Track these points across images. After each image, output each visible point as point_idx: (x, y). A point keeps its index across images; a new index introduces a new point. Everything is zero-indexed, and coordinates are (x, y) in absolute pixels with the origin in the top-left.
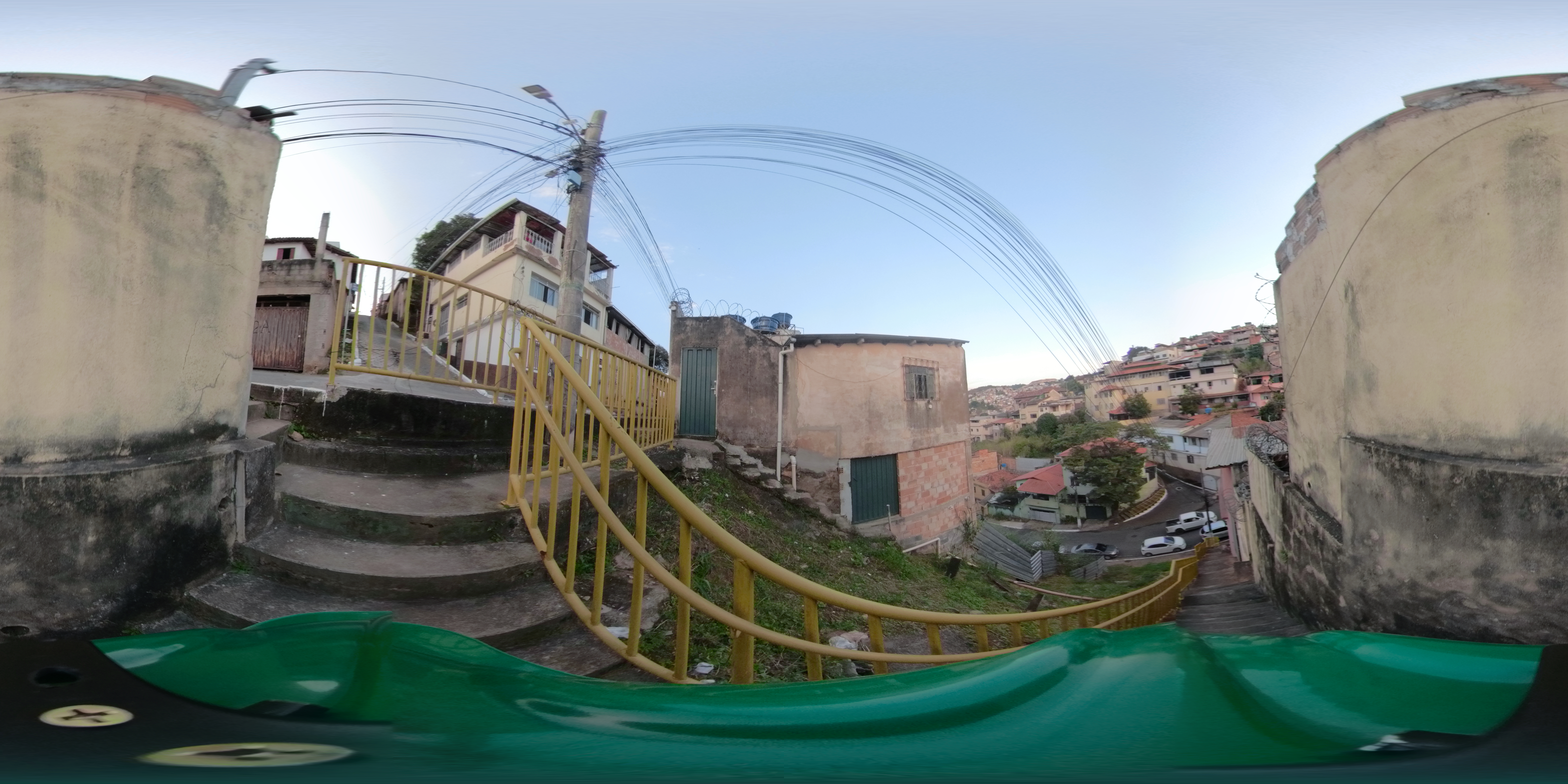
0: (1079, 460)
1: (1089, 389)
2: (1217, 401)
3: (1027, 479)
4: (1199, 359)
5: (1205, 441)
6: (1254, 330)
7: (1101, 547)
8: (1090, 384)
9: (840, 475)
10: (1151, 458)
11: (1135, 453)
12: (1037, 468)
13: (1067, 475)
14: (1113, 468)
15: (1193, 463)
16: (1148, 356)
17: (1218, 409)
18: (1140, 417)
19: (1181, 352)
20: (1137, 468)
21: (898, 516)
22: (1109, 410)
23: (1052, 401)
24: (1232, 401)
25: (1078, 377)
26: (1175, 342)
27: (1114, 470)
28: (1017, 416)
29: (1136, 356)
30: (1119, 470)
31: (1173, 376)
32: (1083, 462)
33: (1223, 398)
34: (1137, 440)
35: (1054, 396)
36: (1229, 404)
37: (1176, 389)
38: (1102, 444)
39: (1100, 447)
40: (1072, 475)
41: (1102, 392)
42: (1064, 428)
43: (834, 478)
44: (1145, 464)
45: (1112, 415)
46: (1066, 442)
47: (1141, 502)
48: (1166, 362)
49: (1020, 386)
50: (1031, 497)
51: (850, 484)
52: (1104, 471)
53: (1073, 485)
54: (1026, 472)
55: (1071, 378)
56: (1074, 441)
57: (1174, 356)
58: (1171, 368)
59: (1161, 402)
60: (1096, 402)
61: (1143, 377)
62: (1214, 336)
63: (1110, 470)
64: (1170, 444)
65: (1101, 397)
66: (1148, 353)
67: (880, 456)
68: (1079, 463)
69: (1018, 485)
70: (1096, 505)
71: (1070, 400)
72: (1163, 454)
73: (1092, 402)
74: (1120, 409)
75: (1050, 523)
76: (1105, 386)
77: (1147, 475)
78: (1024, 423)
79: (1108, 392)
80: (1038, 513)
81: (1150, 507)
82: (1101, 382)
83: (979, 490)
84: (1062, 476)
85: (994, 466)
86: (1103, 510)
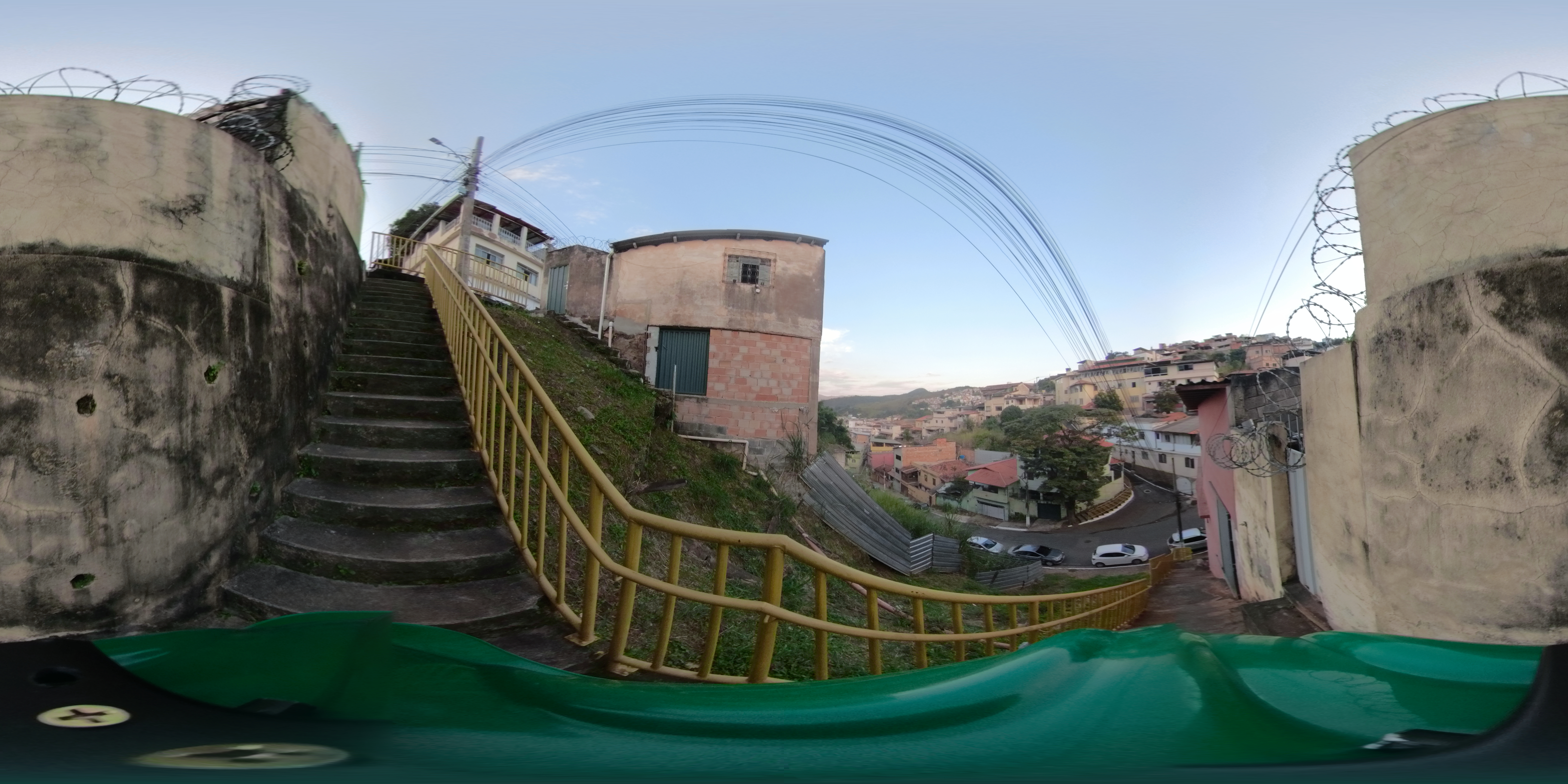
1: (1059, 387)
3: (980, 470)
4: (1178, 360)
7: (1044, 550)
8: (1062, 381)
10: (1117, 454)
11: (1100, 446)
12: (993, 460)
13: (1019, 465)
15: (1165, 462)
19: (1160, 355)
20: (1100, 466)
22: (1078, 406)
23: (1020, 397)
27: (1070, 460)
30: (1077, 461)
31: (1148, 372)
35: (1022, 391)
37: (1151, 386)
38: (1061, 433)
39: (1059, 436)
44: (1110, 460)
47: (1100, 504)
48: (1143, 361)
50: (981, 488)
53: (1025, 478)
54: (980, 464)
55: (1046, 378)
57: (1151, 358)
58: (1147, 368)
59: (1134, 399)
60: (1065, 396)
61: (1117, 373)
64: (1141, 440)
65: (1071, 392)
66: (1126, 356)
67: (689, 329)
69: (970, 476)
70: (1050, 502)
71: (1039, 395)
72: (1133, 452)
73: (1061, 398)
74: (1090, 404)
75: (997, 519)
76: (1075, 381)
77: (1111, 474)
78: (989, 415)
79: (1078, 387)
80: (985, 507)
81: (1112, 510)
82: (1072, 377)
83: (930, 479)
84: (1016, 468)
85: (952, 457)
86: (1057, 509)
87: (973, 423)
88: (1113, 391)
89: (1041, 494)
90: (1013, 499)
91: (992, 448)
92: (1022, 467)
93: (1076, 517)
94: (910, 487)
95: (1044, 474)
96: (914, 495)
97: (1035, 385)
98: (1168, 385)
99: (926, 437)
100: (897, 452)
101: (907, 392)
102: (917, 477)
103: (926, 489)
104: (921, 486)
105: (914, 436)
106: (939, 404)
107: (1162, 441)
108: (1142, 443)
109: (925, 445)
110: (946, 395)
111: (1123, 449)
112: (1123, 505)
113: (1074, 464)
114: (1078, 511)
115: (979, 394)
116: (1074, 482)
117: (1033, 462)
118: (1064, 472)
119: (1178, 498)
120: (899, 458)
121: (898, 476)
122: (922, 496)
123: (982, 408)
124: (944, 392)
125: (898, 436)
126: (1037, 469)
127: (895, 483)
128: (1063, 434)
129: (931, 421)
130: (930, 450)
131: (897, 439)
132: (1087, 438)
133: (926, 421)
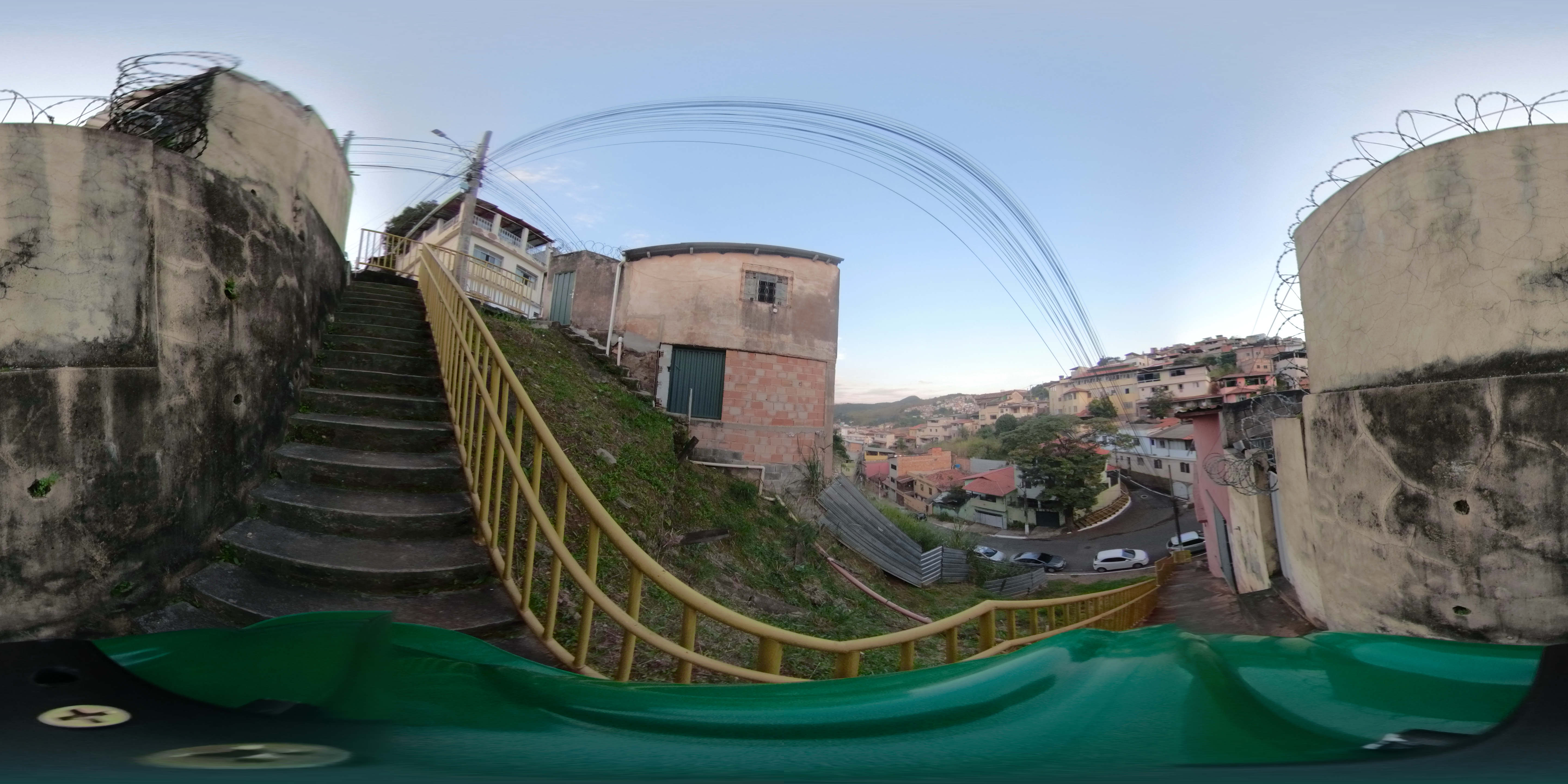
1: (1053, 395)
2: (1188, 405)
3: (977, 479)
4: (1170, 365)
6: (1226, 342)
7: (1045, 558)
10: (1113, 461)
11: (1096, 454)
12: (990, 469)
13: (1018, 474)
14: (1069, 467)
18: (1105, 419)
19: (1152, 360)
20: (1097, 472)
22: (1073, 412)
23: (1014, 404)
25: (1046, 384)
26: (1146, 352)
27: (1069, 470)
29: (1106, 364)
30: (1075, 470)
31: (1141, 379)
33: (1194, 402)
35: (1018, 402)
37: (1144, 392)
39: (1056, 445)
40: (1022, 474)
41: (1065, 395)
44: (1106, 466)
45: (1074, 418)
47: (1099, 509)
48: (1136, 367)
50: (978, 497)
52: (1057, 471)
53: (1023, 487)
54: (977, 473)
55: (1039, 385)
57: (1144, 363)
58: (1139, 373)
59: (1128, 405)
60: (1059, 405)
61: (1110, 380)
62: (1185, 347)
64: (1136, 447)
65: (1065, 399)
66: (1119, 362)
67: (704, 348)
69: (967, 485)
70: (1048, 510)
71: (1033, 404)
72: (1129, 459)
73: (1056, 406)
74: (1084, 412)
75: (995, 527)
76: (1069, 388)
77: (1108, 480)
78: (983, 424)
79: (1072, 394)
80: (983, 515)
81: (1110, 516)
82: (1066, 385)
83: (926, 488)
84: (1013, 478)
85: (947, 466)
86: (1056, 516)
87: (967, 432)
88: (1108, 398)
89: (1039, 503)
90: (1010, 507)
91: (988, 457)
92: (1020, 477)
93: (1074, 523)
94: (905, 496)
95: (1042, 483)
96: (910, 504)
97: (1028, 392)
98: (1162, 391)
99: (920, 446)
100: (892, 462)
101: (899, 399)
102: (912, 486)
103: (922, 498)
104: (917, 495)
105: (908, 444)
106: (931, 412)
107: (1157, 447)
108: (1138, 449)
109: (920, 454)
110: (939, 402)
111: (1119, 455)
112: (1121, 511)
113: (1072, 472)
114: (1077, 518)
115: (972, 402)
116: (1072, 489)
117: (1031, 472)
118: (1061, 480)
119: (1175, 503)
120: (894, 467)
121: (893, 486)
122: (919, 506)
123: (976, 416)
124: (936, 399)
125: (891, 445)
126: (1035, 478)
127: (890, 492)
128: (1059, 443)
129: (925, 430)
130: (925, 459)
131: (890, 448)
132: (1083, 447)
133: (920, 430)
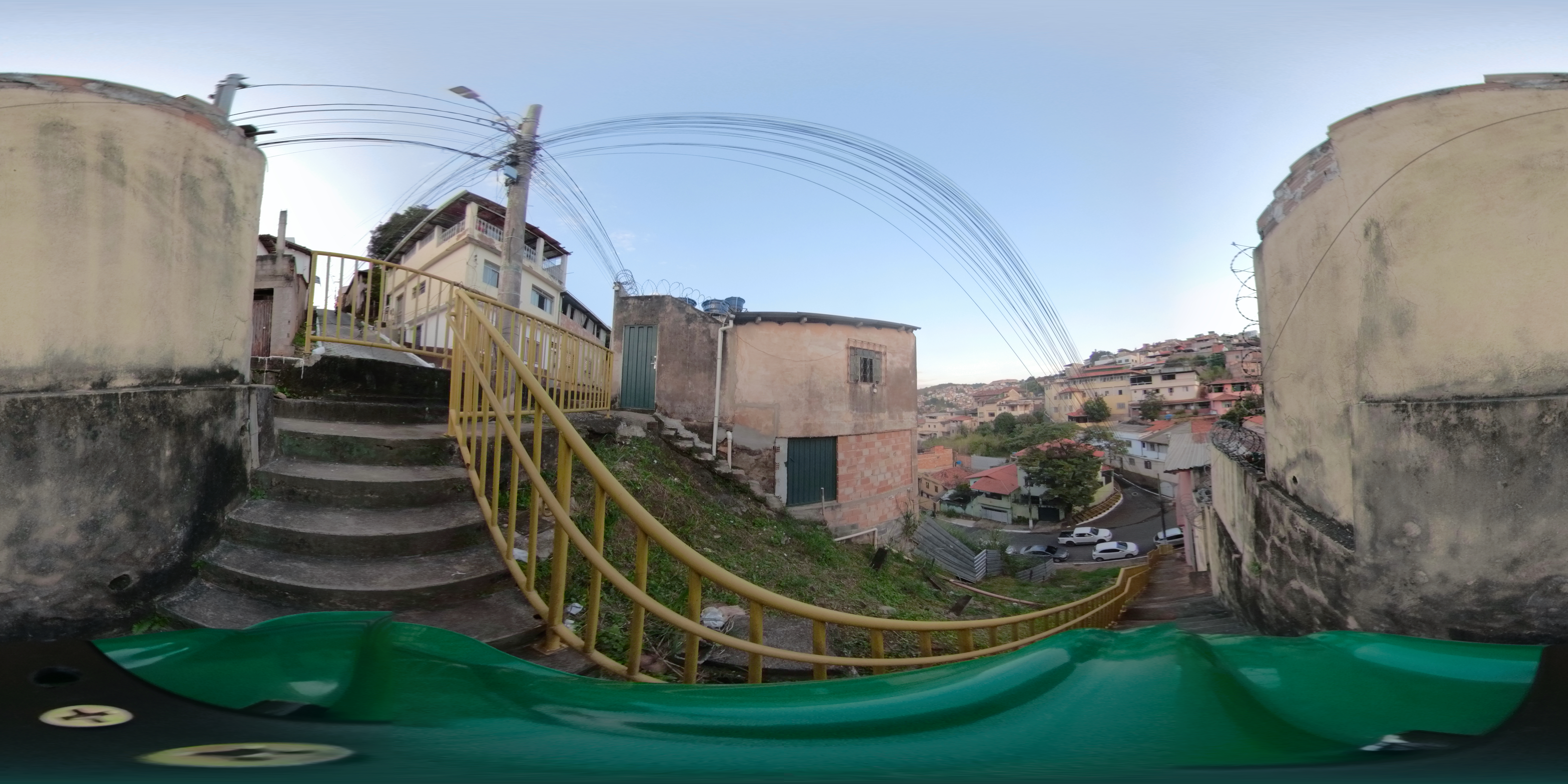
0: (1034, 461)
1: (1049, 391)
2: (1178, 408)
3: (981, 477)
4: (1162, 366)
5: (1164, 447)
6: (1217, 339)
7: (1051, 550)
8: (1050, 385)
9: (776, 454)
10: (1108, 462)
11: (1092, 456)
12: (992, 467)
13: (1022, 475)
14: (1069, 470)
15: (1150, 468)
16: (1111, 360)
17: (1179, 416)
18: (1099, 421)
19: (1143, 358)
20: (1092, 471)
21: (835, 501)
22: (1068, 412)
23: (1011, 401)
24: (1192, 408)
25: (1039, 378)
26: (1138, 348)
27: (1069, 472)
28: (974, 413)
29: (1098, 360)
30: (1074, 472)
31: (1134, 381)
32: (1039, 462)
33: (1183, 405)
34: (1094, 443)
35: (1013, 396)
36: (1189, 411)
37: (1137, 394)
38: (1059, 446)
39: (1056, 448)
40: (1027, 475)
41: (1060, 394)
42: (1022, 428)
43: (770, 456)
44: (1101, 467)
45: (1070, 418)
46: (1022, 441)
47: (1095, 506)
48: (1129, 367)
49: (981, 385)
50: (984, 495)
51: (787, 464)
52: (1059, 472)
53: (1026, 485)
54: (981, 471)
55: (1032, 379)
56: (1030, 441)
57: (1136, 361)
58: (1132, 373)
59: (1121, 406)
60: (1055, 403)
61: (1105, 381)
62: (1177, 344)
63: (1064, 472)
64: (1128, 449)
65: (1061, 398)
66: (1111, 357)
67: (819, 438)
68: (1034, 463)
69: (972, 483)
70: (1049, 507)
71: (1029, 399)
72: (1121, 460)
73: (1052, 406)
74: (1079, 411)
75: (1001, 522)
76: (1064, 386)
77: (1103, 479)
78: (982, 421)
79: (1068, 393)
80: (989, 512)
81: (1105, 511)
82: (1059, 381)
83: (933, 486)
84: (1015, 476)
85: (951, 464)
86: (1056, 512)
87: (967, 429)
88: (1101, 398)
89: (1042, 500)
90: (1015, 504)
91: (988, 454)
92: (1024, 477)
93: (1073, 518)
95: (1045, 482)
97: (1022, 385)
103: (928, 496)
107: (1147, 450)
108: (1130, 451)
112: (1114, 507)
113: (1072, 474)
114: (1075, 513)
116: (1072, 489)
117: (1035, 473)
118: (1062, 481)
119: (1161, 500)
126: (1038, 479)
132: (1081, 451)
